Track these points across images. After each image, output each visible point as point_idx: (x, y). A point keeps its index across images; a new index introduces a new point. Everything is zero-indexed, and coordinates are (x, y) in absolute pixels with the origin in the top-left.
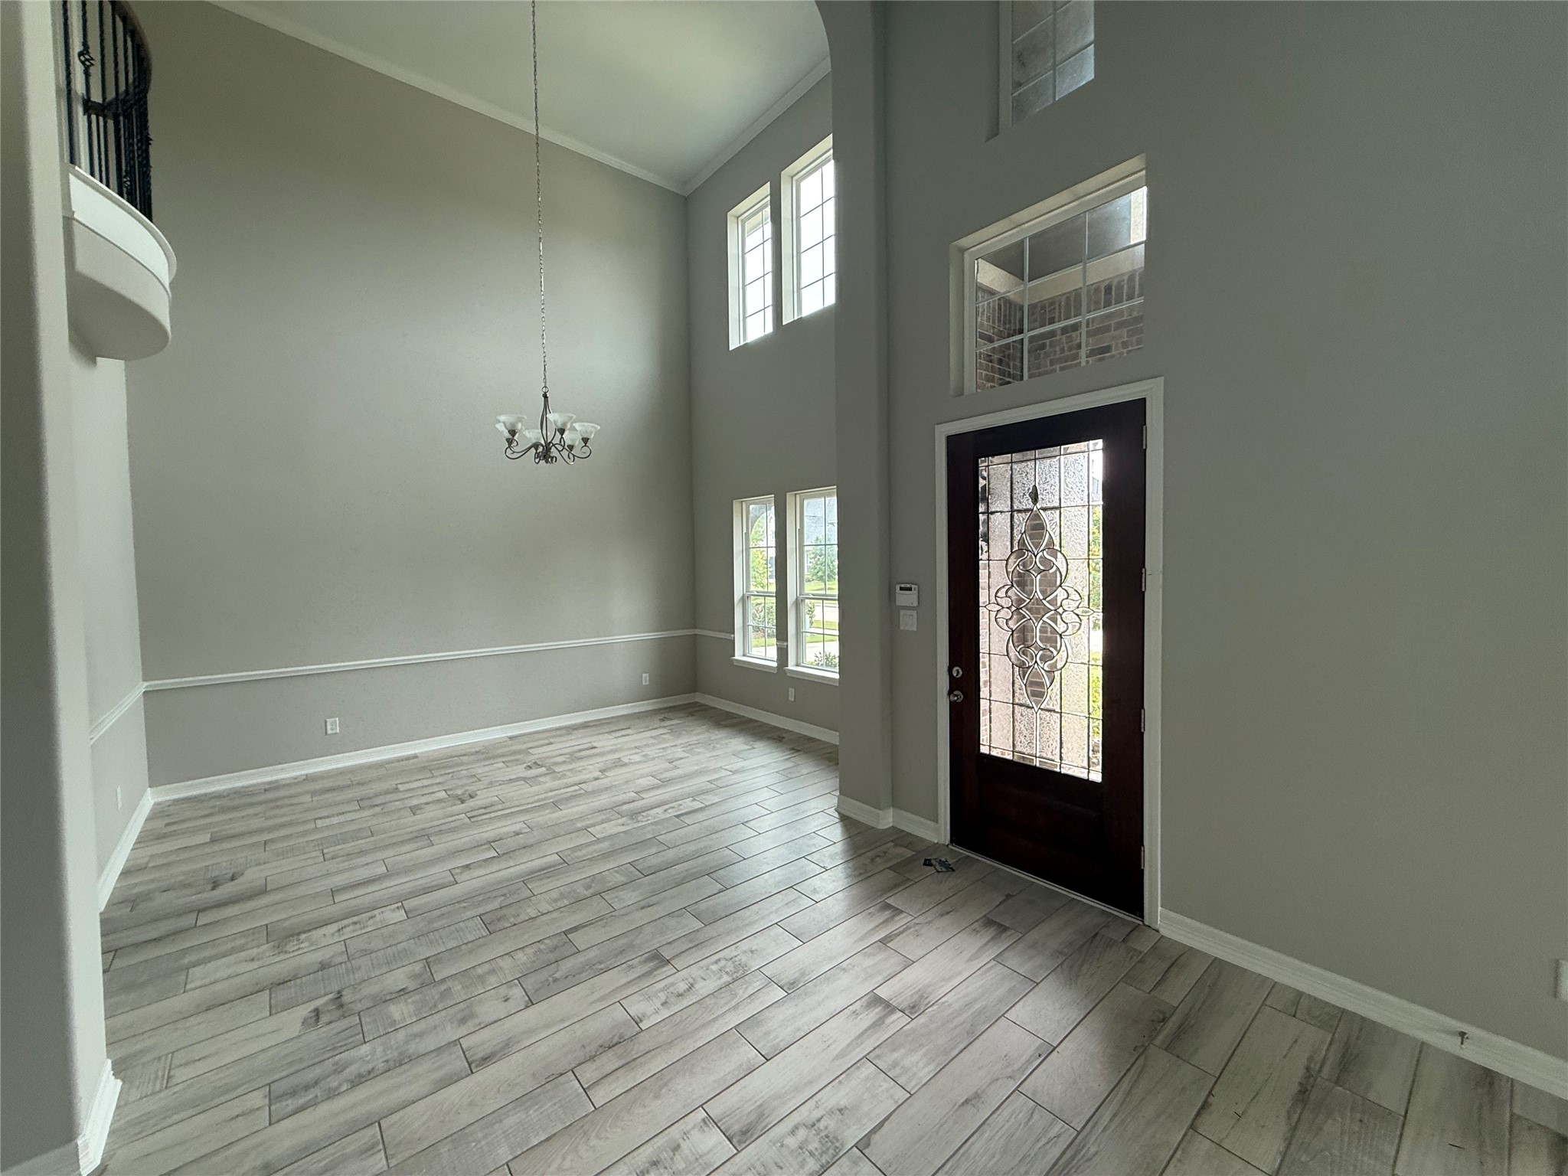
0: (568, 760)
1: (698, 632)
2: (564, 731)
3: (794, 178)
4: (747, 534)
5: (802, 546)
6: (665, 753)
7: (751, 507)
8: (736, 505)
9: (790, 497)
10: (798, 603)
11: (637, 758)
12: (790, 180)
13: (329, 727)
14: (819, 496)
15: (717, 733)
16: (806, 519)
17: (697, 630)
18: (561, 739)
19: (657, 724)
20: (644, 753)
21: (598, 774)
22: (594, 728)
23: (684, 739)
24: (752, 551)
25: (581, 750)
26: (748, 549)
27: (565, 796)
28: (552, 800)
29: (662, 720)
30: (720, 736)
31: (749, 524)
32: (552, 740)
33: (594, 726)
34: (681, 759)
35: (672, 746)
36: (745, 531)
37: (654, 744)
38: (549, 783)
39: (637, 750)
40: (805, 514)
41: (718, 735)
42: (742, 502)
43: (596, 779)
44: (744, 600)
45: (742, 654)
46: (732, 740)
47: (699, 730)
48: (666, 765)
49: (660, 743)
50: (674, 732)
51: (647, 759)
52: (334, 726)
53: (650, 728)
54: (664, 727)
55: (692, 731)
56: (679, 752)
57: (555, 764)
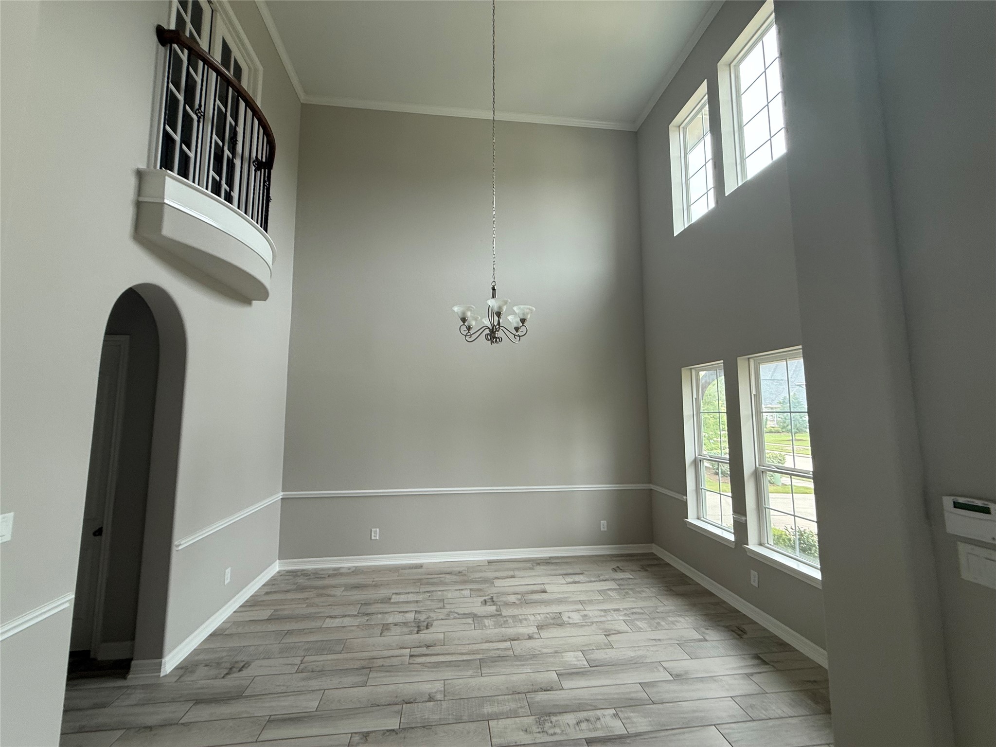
0: (517, 602)
1: (652, 487)
2: (529, 565)
3: (732, 65)
4: (697, 399)
5: (759, 413)
6: (603, 619)
7: (702, 373)
8: (685, 372)
9: (741, 362)
10: (757, 475)
11: (576, 618)
12: (728, 68)
13: (373, 534)
14: (780, 359)
15: (666, 603)
16: (763, 384)
17: (651, 485)
18: (522, 573)
19: (608, 573)
20: (585, 613)
21: (533, 630)
22: (553, 567)
23: (628, 604)
24: (703, 416)
25: (533, 592)
26: (699, 413)
27: (493, 654)
28: (479, 657)
29: (615, 570)
30: (667, 608)
31: (699, 389)
32: (517, 573)
33: (556, 564)
34: (619, 632)
35: (615, 610)
36: (695, 396)
37: (599, 602)
38: (491, 630)
39: (580, 607)
40: (762, 378)
41: (668, 605)
42: (691, 369)
43: (530, 637)
44: (696, 463)
45: (695, 516)
46: (680, 619)
47: (649, 592)
48: (601, 638)
49: (604, 601)
50: (623, 589)
51: (587, 622)
52: (376, 534)
53: (602, 578)
54: (614, 580)
55: (639, 592)
56: (618, 622)
57: (506, 604)
